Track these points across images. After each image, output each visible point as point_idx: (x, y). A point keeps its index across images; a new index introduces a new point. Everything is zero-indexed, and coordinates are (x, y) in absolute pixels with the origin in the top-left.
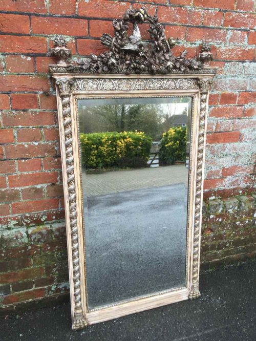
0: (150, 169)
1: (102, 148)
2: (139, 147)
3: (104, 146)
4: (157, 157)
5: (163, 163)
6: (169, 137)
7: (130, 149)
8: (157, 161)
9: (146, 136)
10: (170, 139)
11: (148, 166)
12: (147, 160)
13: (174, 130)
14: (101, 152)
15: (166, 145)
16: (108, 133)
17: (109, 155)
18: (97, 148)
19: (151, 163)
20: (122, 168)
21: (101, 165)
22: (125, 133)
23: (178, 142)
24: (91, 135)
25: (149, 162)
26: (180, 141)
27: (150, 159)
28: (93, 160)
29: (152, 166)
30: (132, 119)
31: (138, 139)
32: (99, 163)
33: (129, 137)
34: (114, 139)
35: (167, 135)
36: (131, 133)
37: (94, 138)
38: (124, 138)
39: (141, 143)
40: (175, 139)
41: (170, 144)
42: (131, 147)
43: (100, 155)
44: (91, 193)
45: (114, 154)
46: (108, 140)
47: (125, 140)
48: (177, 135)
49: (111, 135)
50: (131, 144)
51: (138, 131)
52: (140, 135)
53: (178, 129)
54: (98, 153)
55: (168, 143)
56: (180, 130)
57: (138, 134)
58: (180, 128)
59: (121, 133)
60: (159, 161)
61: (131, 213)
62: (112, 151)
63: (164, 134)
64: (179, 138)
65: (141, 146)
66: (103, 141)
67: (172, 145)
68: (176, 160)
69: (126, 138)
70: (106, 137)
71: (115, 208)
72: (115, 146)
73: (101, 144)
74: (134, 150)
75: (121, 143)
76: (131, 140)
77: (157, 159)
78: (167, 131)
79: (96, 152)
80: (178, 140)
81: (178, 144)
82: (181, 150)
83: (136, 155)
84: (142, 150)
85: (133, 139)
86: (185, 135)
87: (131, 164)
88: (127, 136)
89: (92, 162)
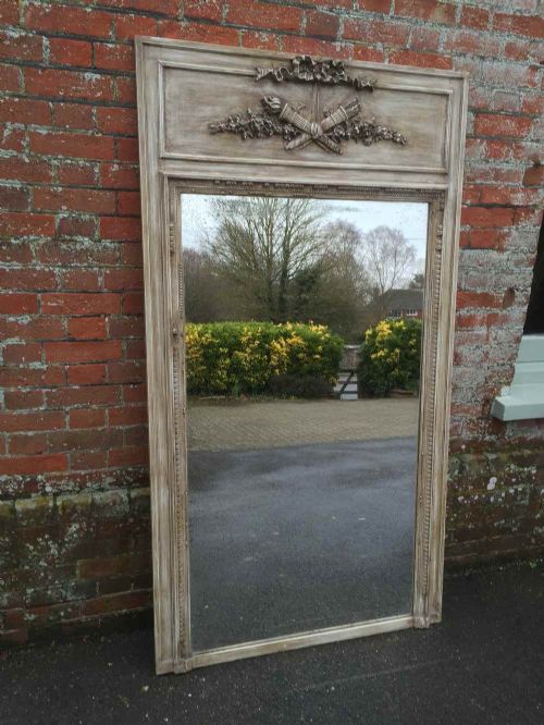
0: (338, 402)
1: (240, 354)
2: (318, 356)
3: (244, 351)
4: (355, 379)
5: (368, 391)
6: (378, 338)
7: (298, 360)
8: (354, 387)
9: (332, 334)
10: (380, 343)
11: (336, 397)
12: (334, 385)
13: (388, 326)
14: (239, 362)
15: (373, 356)
16: (253, 322)
17: (254, 369)
18: (230, 355)
19: (342, 391)
20: (280, 397)
21: (236, 389)
22: (289, 326)
23: (397, 351)
24: (219, 326)
25: (338, 388)
26: (402, 348)
27: (340, 383)
28: (221, 379)
29: (343, 396)
30: (303, 296)
31: (315, 340)
32: (232, 384)
33: (297, 335)
34: (266, 338)
35: (374, 335)
36: (300, 326)
37: (227, 334)
38: (287, 335)
39: (320, 348)
40: (391, 345)
41: (381, 353)
42: (301, 355)
43: (235, 369)
44: (219, 446)
45: (266, 368)
46: (254, 338)
47: (289, 341)
48: (395, 337)
49: (260, 327)
50: (300, 350)
51: (316, 324)
52: (320, 333)
53: (397, 324)
54: (232, 364)
55: (376, 352)
56: (401, 327)
57: (314, 328)
58: (402, 323)
59: (280, 325)
60: (359, 388)
61: (299, 489)
62: (260, 362)
63: (369, 332)
64: (399, 342)
65: (322, 354)
66: (244, 339)
67: (386, 357)
68: (393, 387)
69: (291, 337)
70: (250, 333)
71: (269, 477)
72: (268, 353)
73: (239, 346)
74: (307, 363)
75: (279, 346)
76: (300, 341)
77: (353, 383)
78: (374, 327)
79: (228, 361)
80: (398, 346)
81: (397, 354)
82: (404, 368)
83: (310, 372)
84: (324, 363)
85: (304, 340)
86: (411, 338)
87: (300, 389)
88: (293, 334)
89: (218, 381)
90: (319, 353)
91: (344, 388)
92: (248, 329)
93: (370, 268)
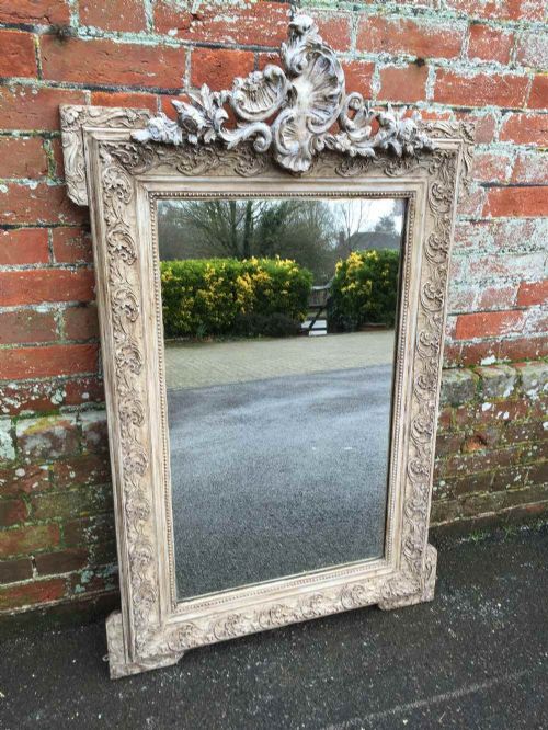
0: (306, 338)
1: (203, 292)
2: (285, 292)
3: (209, 290)
4: (324, 314)
5: (336, 327)
6: (349, 271)
7: (265, 296)
8: (322, 324)
9: (300, 268)
10: (351, 275)
11: (305, 333)
12: (302, 321)
13: (359, 257)
14: (203, 302)
15: (344, 290)
16: (216, 259)
17: (219, 308)
18: (194, 294)
19: (311, 328)
20: (247, 336)
21: (201, 331)
22: (255, 261)
23: (369, 282)
24: (181, 264)
25: (306, 325)
26: (374, 280)
27: (309, 319)
28: (186, 320)
29: (311, 333)
30: (268, 238)
31: (282, 275)
32: (197, 325)
33: (263, 270)
34: (230, 274)
35: (345, 267)
36: (265, 261)
37: (188, 271)
38: (252, 271)
39: (288, 283)
40: (363, 277)
41: (352, 286)
42: (267, 292)
43: (199, 308)
44: (180, 384)
45: (231, 308)
46: (217, 276)
47: (255, 277)
48: (366, 268)
49: (224, 263)
50: (266, 286)
51: (283, 258)
52: (287, 267)
53: (369, 255)
54: (196, 305)
55: (346, 285)
56: (373, 258)
57: (281, 263)
58: (374, 253)
59: (245, 261)
60: (328, 324)
61: (269, 421)
62: (225, 300)
63: (340, 264)
64: (372, 274)
65: (290, 290)
66: (207, 276)
67: (356, 290)
68: (365, 321)
69: (256, 273)
70: (213, 270)
71: (235, 412)
72: (233, 290)
73: (202, 284)
74: (274, 299)
75: (244, 283)
76: (266, 277)
77: (323, 319)
78: (345, 259)
79: (192, 300)
80: (370, 278)
81: (368, 286)
82: (376, 301)
83: (278, 309)
84: (291, 299)
85: (271, 275)
86: (383, 269)
87: (267, 328)
88: (258, 269)
89: (182, 322)
90: (286, 289)
91: (312, 324)
92: (211, 266)
93: (335, 211)
